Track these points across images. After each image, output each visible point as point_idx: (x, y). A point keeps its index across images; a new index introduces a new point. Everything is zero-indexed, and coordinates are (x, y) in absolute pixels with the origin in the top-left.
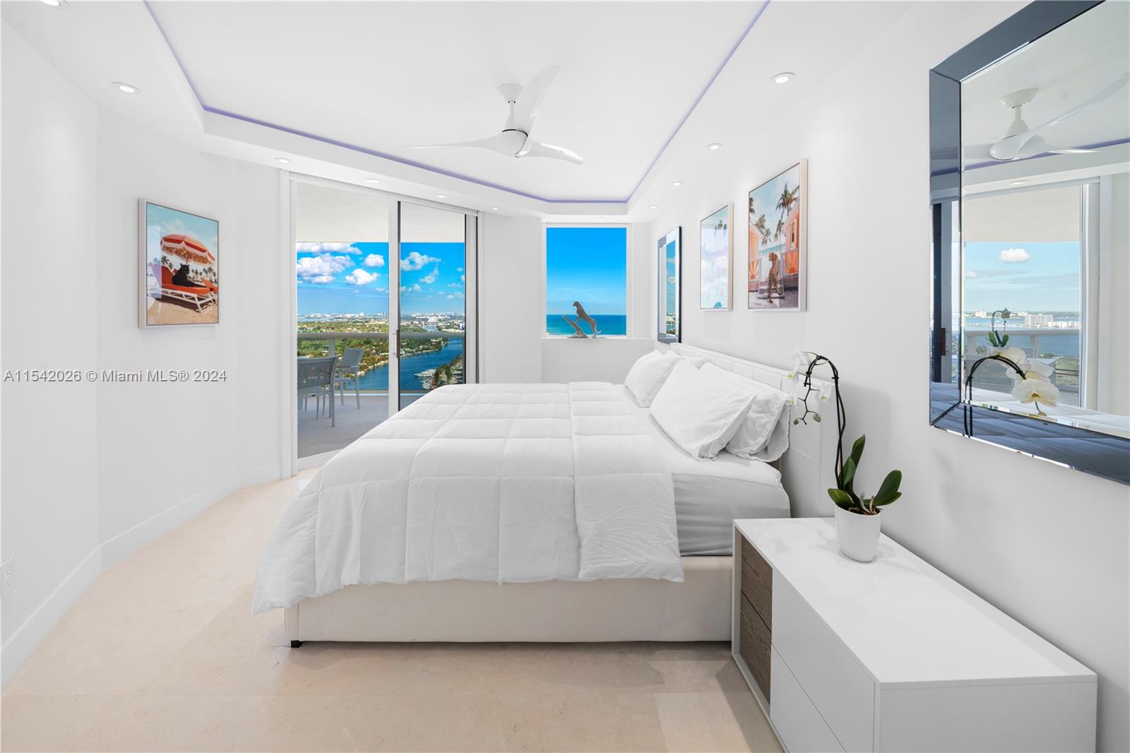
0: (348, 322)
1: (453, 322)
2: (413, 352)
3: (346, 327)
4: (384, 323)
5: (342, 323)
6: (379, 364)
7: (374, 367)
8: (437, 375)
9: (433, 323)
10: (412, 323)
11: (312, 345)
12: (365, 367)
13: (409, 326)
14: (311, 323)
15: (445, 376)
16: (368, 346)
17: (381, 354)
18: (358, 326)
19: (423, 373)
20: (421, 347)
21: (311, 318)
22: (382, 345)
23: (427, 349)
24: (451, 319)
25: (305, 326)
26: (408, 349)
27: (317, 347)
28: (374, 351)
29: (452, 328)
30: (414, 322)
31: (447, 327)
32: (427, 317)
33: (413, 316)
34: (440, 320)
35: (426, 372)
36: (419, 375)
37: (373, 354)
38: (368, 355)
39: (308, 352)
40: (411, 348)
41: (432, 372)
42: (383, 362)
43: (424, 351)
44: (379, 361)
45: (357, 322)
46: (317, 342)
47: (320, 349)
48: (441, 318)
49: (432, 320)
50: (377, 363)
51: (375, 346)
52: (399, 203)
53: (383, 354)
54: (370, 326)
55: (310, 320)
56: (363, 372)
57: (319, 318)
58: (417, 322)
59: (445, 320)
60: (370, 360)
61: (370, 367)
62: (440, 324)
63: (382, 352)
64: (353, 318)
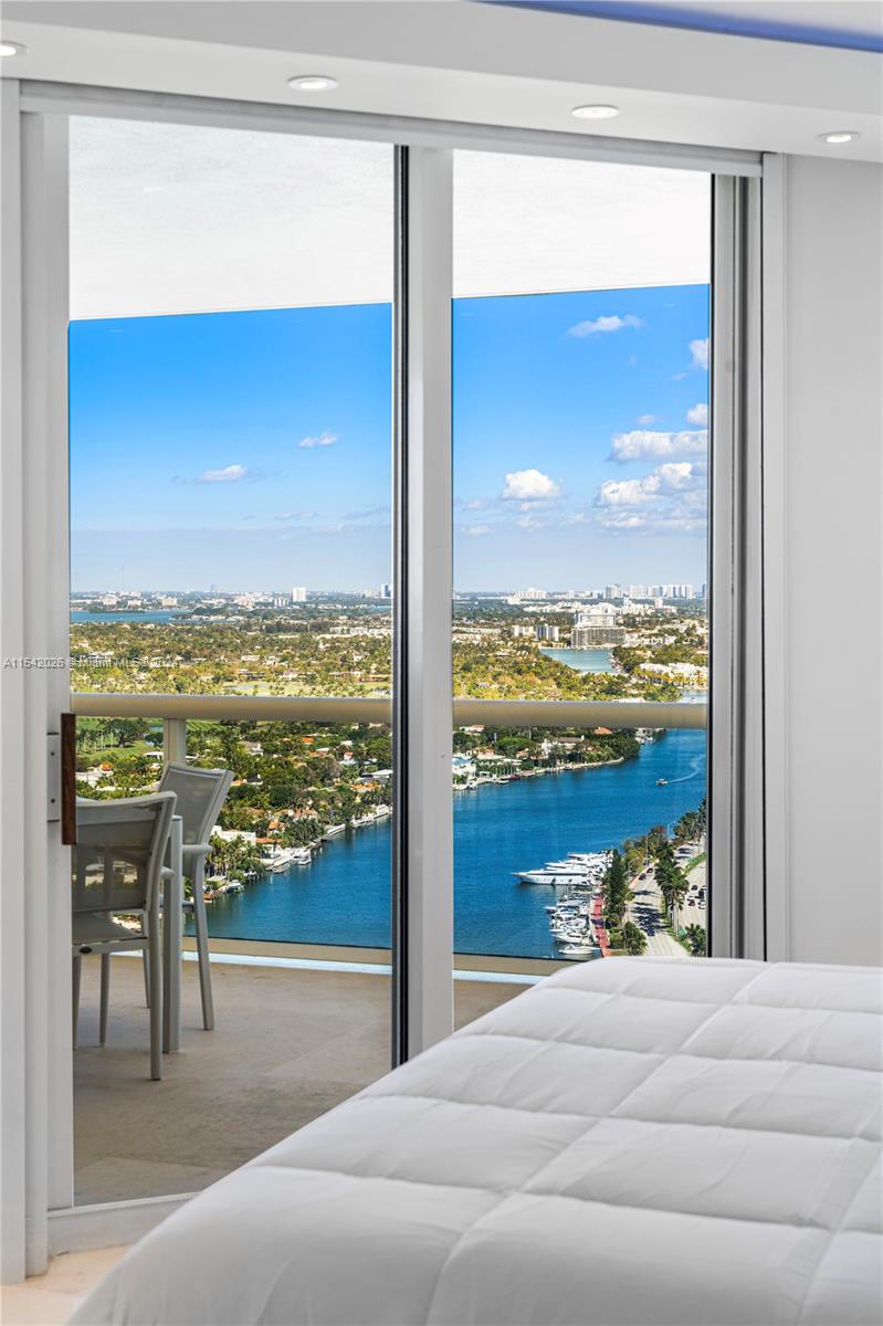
0: (247, 627)
1: (689, 632)
2: (508, 769)
3: (238, 650)
6: (368, 818)
7: (349, 829)
8: (615, 882)
9: (598, 636)
10: (507, 635)
13: (492, 648)
14: (103, 631)
15: (651, 884)
16: (325, 735)
17: (378, 774)
18: (284, 645)
19: (554, 866)
20: (546, 746)
23: (573, 758)
24: (682, 615)
25: (85, 644)
26: (490, 755)
28: (348, 760)
29: (685, 657)
30: (517, 630)
31: (664, 656)
32: (577, 606)
33: (512, 601)
34: (631, 623)
35: (571, 866)
36: (537, 876)
37: (344, 773)
38: (325, 777)
39: (96, 755)
40: (501, 749)
41: (589, 866)
42: (387, 809)
43: (560, 766)
45: (280, 628)
47: (139, 744)
48: (636, 609)
49: (595, 617)
50: (360, 811)
51: (352, 736)
52: (405, 151)
54: (333, 647)
55: (104, 621)
56: (302, 852)
57: (134, 610)
58: (530, 631)
59: (650, 621)
60: (332, 800)
61: (332, 830)
62: (630, 640)
64: (263, 611)
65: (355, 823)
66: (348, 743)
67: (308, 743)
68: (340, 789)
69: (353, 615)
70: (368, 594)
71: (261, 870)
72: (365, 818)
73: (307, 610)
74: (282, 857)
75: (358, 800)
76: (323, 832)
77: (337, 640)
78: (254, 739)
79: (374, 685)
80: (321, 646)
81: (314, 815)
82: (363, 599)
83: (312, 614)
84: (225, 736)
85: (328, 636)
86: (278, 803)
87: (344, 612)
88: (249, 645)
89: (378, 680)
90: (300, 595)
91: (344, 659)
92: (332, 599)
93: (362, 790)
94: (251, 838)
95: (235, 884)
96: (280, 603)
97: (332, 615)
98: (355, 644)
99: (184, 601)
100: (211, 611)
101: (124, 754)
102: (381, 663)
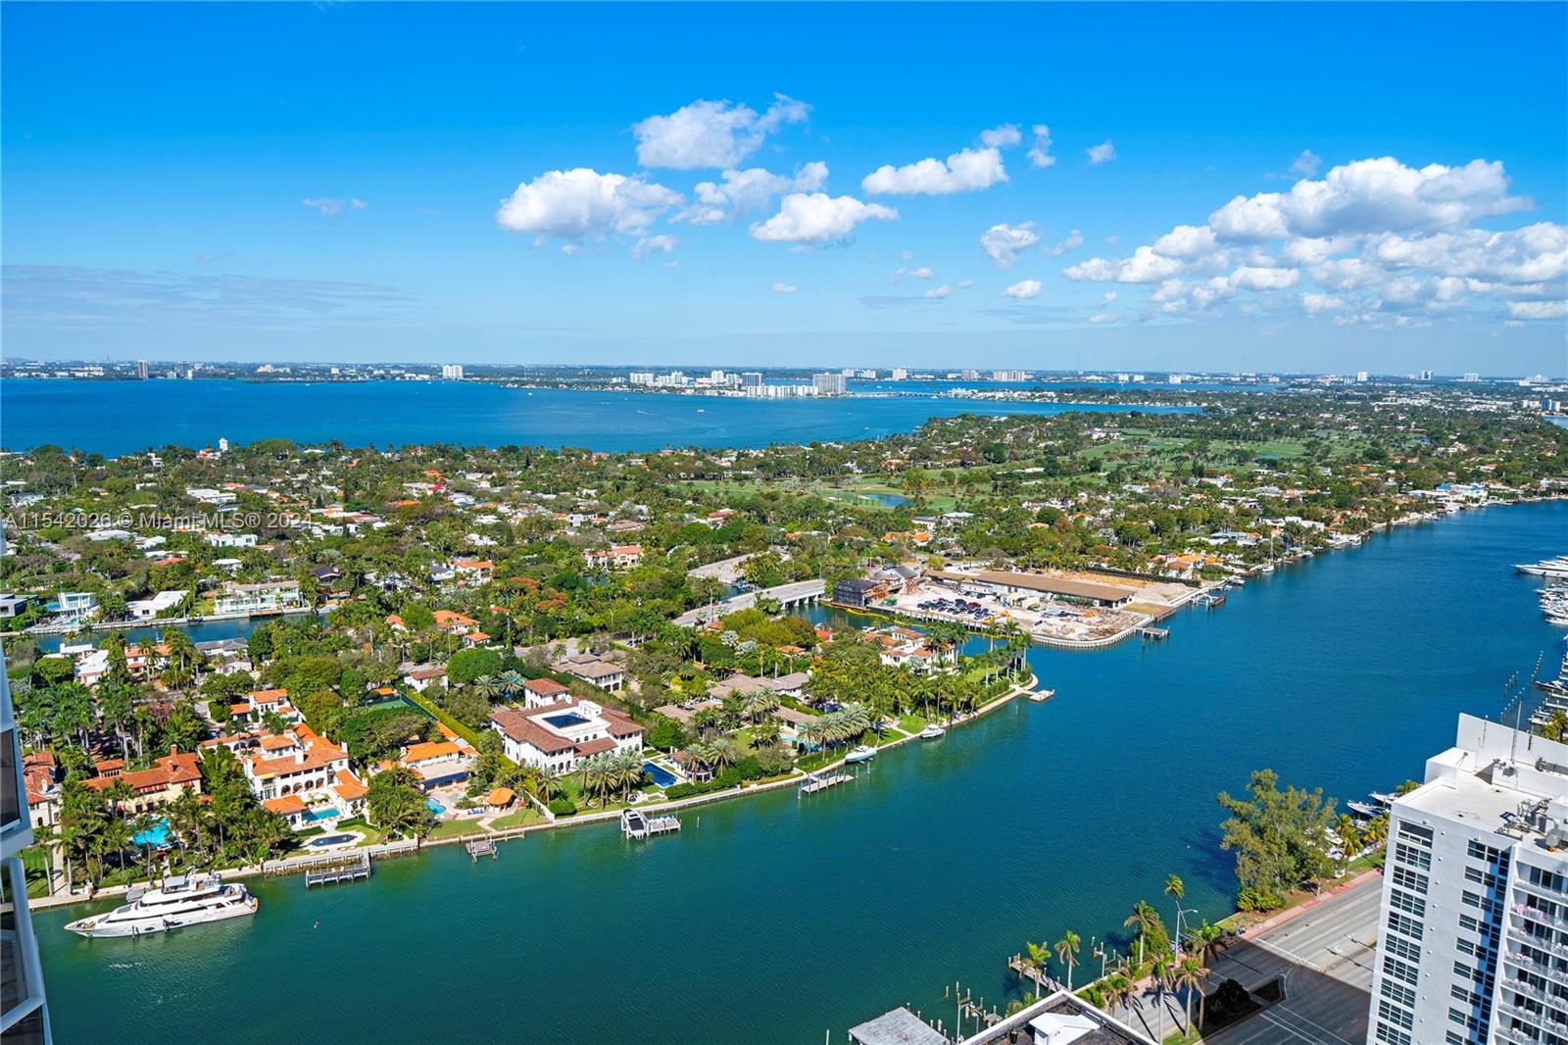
0: (1325, 396)
2: (1513, 495)
3: (1319, 410)
4: (1424, 402)
5: (1307, 398)
6: (1404, 520)
7: (1389, 527)
10: (1517, 406)
11: (1233, 453)
12: (1364, 524)
13: (1505, 414)
14: (1231, 396)
16: (1376, 465)
17: (1412, 493)
18: (1350, 408)
21: (1233, 384)
22: (1417, 467)
26: (1499, 486)
27: (1243, 458)
28: (1391, 482)
30: (1525, 403)
35: (1559, 564)
37: (1388, 490)
38: (1374, 492)
39: (1222, 469)
40: (1508, 482)
42: (1415, 516)
44: (1403, 510)
45: (1348, 397)
46: (1245, 446)
47: (1249, 464)
50: (1398, 516)
51: (1395, 467)
53: (1419, 492)
54: (1385, 410)
56: (1355, 538)
57: (1251, 384)
58: (1536, 404)
60: (1379, 507)
61: (1377, 526)
63: (1415, 488)
64: (1337, 387)
65: (1393, 522)
66: (1392, 472)
67: (1363, 470)
68: (1385, 500)
69: (1400, 391)
70: (1412, 377)
71: (1326, 546)
72: (1401, 520)
73: (1366, 387)
74: (1341, 539)
75: (1397, 508)
76: (1371, 526)
77: (1388, 406)
78: (1326, 465)
79: (1412, 436)
80: (1376, 409)
81: (1366, 515)
82: (1408, 380)
83: (1370, 389)
84: (1307, 463)
85: (1381, 403)
86: (1340, 506)
87: (1393, 388)
88: (1326, 408)
89: (1415, 432)
90: (1363, 377)
91: (1392, 418)
92: (1386, 379)
93: (1400, 502)
94: (1321, 526)
95: (1308, 553)
96: (1348, 381)
97: (1386, 390)
98: (1401, 409)
99: (1283, 378)
100: (1301, 386)
101: (1239, 470)
102: (1418, 421)
